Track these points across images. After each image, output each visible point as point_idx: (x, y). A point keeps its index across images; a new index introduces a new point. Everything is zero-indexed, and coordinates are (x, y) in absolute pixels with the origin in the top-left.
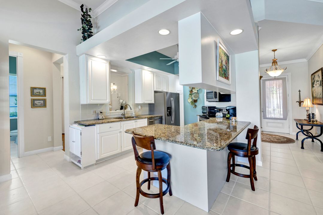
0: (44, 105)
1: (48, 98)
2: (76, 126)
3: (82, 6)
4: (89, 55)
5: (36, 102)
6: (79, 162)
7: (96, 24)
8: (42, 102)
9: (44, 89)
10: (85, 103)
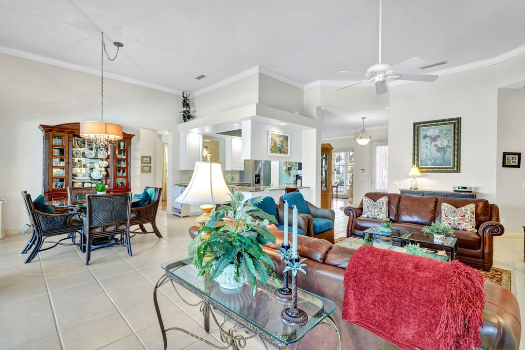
0: (150, 171)
1: (152, 165)
2: (177, 187)
3: (183, 93)
4: (187, 132)
5: (145, 168)
6: (180, 213)
7: (193, 103)
8: (148, 168)
9: (150, 157)
10: (183, 169)
